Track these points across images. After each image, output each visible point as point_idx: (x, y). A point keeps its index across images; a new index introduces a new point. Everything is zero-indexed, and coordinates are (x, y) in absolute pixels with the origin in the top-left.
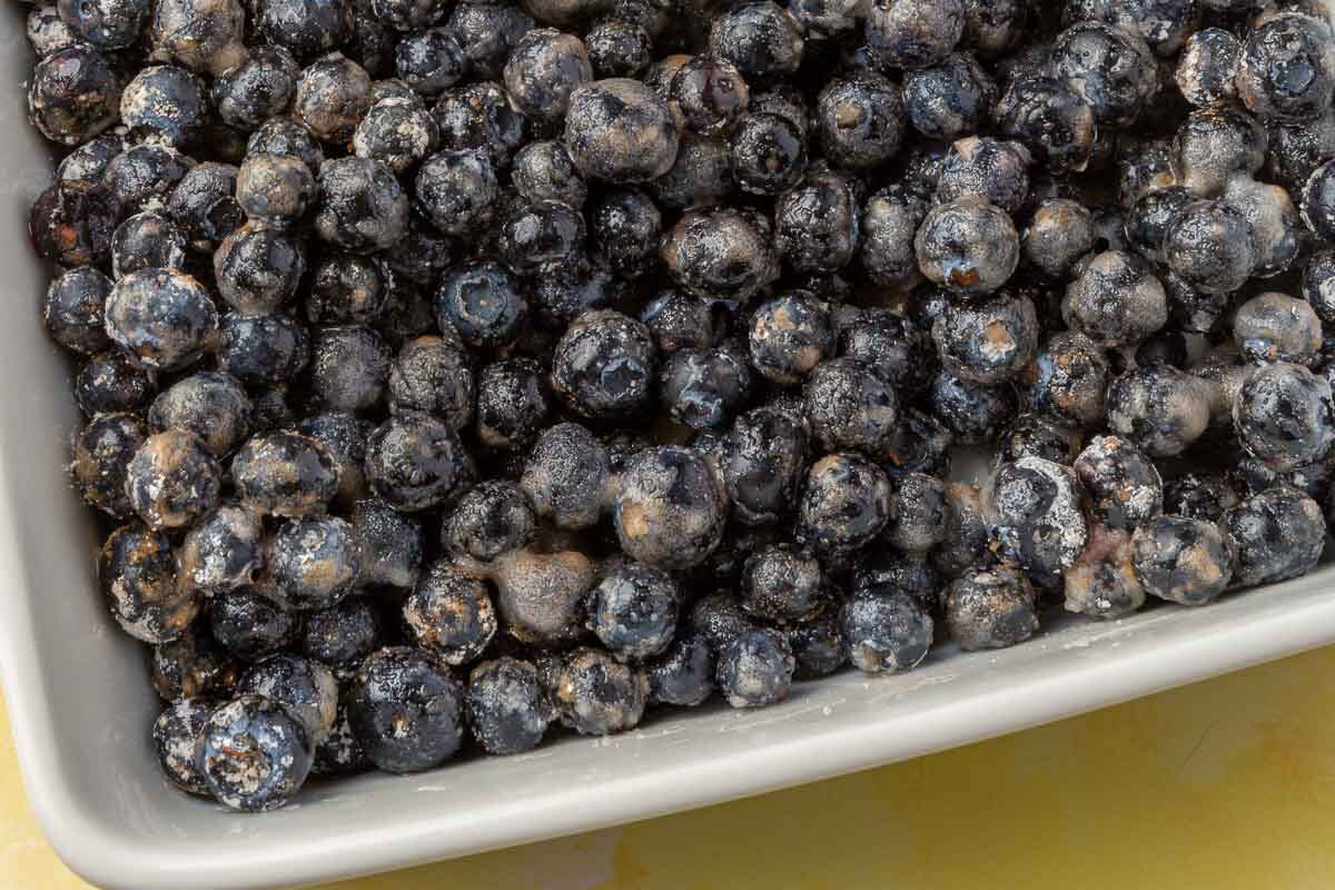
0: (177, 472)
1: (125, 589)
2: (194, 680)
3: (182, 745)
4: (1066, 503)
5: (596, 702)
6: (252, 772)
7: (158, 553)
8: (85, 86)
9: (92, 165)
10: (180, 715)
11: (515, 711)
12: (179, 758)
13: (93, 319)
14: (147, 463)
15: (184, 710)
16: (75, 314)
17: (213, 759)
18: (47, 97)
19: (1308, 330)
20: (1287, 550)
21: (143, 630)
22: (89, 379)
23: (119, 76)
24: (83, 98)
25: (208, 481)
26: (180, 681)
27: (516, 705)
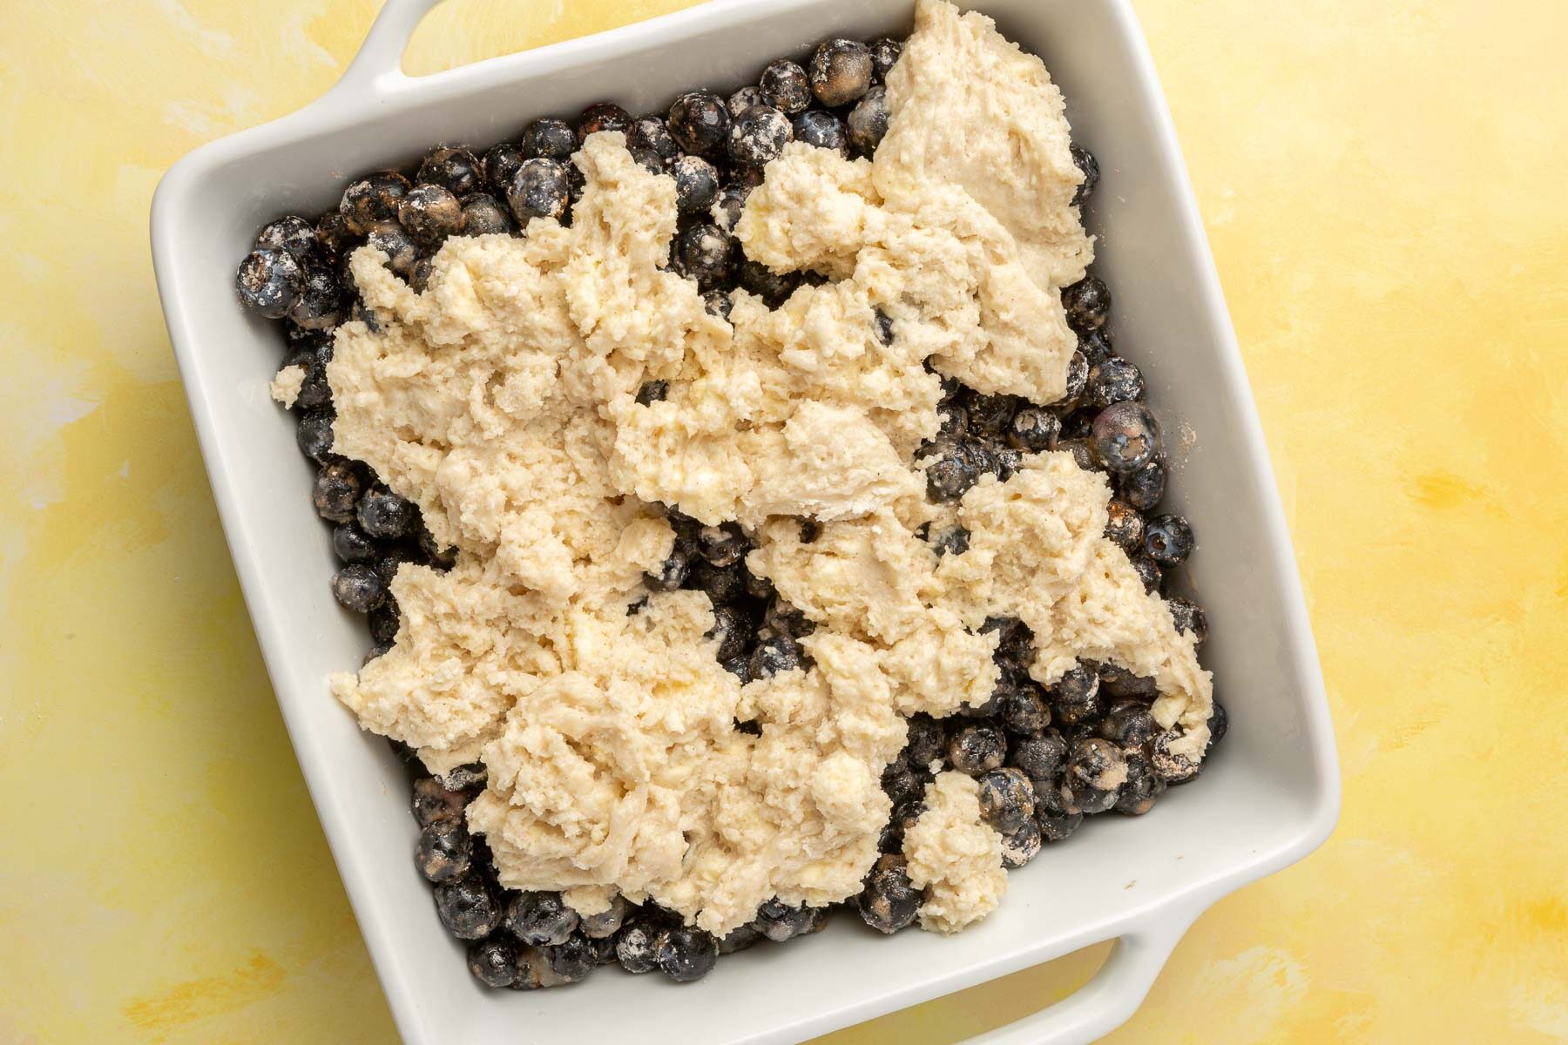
0: (428, 218)
1: (364, 189)
2: (327, 237)
3: (279, 235)
4: (468, 779)
5: (327, 490)
6: (255, 281)
7: (389, 209)
8: (698, 128)
9: (653, 140)
10: (300, 231)
11: (318, 438)
12: (271, 234)
13: (540, 151)
14: (434, 198)
15: (304, 234)
16: (542, 139)
17: (259, 256)
18: (690, 105)
19: (600, 930)
20: (453, 915)
21: (345, 204)
22: (504, 153)
23: (711, 150)
24: (691, 128)
25: (429, 237)
26: (326, 229)
27: (321, 438)
